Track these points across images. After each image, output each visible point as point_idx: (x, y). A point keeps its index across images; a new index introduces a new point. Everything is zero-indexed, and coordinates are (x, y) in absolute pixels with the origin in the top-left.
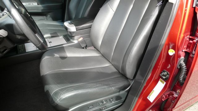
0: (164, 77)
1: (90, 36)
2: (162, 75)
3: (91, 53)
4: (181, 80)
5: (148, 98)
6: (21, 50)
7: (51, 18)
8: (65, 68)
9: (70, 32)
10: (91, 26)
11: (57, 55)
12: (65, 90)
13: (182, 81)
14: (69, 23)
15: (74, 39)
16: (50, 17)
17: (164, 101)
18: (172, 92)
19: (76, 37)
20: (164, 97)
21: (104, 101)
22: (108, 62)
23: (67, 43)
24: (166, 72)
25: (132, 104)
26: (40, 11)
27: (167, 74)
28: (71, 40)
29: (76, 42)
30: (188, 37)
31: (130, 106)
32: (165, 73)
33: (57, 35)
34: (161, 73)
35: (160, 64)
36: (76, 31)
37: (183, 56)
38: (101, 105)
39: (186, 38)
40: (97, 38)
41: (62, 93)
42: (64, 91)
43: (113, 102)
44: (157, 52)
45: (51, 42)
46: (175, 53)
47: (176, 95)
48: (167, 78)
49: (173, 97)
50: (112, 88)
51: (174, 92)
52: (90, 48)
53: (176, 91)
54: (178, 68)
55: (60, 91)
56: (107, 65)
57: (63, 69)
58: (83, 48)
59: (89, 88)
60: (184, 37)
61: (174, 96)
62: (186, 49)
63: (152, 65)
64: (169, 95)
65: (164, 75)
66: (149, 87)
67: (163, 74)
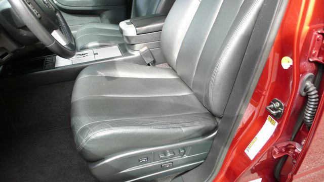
0: (274, 112)
1: (160, 45)
2: (271, 108)
3: (160, 74)
4: (308, 118)
5: (246, 151)
7: (107, 20)
8: (110, 93)
9: (127, 37)
10: (162, 27)
11: (102, 74)
13: (309, 121)
14: (127, 23)
15: (133, 50)
16: (106, 18)
17: (277, 158)
18: (292, 143)
19: (137, 46)
20: (275, 152)
21: (168, 151)
22: (188, 89)
23: (121, 55)
24: (279, 102)
26: (90, 8)
27: (280, 107)
28: (130, 52)
29: (136, 54)
30: (319, 32)
32: (277, 105)
33: (109, 44)
35: (266, 88)
36: (135, 35)
37: (310, 72)
38: (162, 159)
39: (315, 33)
40: (170, 48)
41: (92, 130)
42: (95, 127)
43: (186, 156)
45: (97, 54)
46: (293, 62)
47: (299, 150)
48: (279, 114)
49: (295, 153)
50: (182, 129)
51: (297, 143)
52: (160, 66)
53: (300, 142)
54: (300, 95)
55: (89, 127)
56: (186, 93)
57: (106, 94)
58: (149, 65)
60: (310, 32)
61: (296, 151)
62: (318, 57)
64: (287, 149)
65: (274, 109)
66: (248, 130)
67: (272, 106)
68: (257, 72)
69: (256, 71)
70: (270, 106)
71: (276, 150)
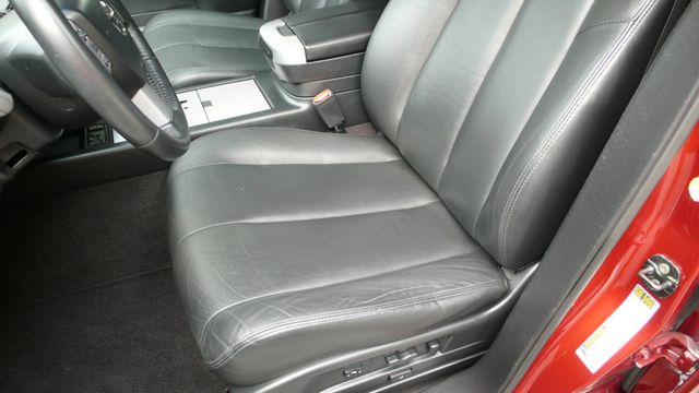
0: (658, 287)
1: (358, 84)
2: (646, 275)
5: (579, 352)
6: (94, 134)
12: (257, 315)
14: (279, 29)
15: (296, 96)
17: (644, 368)
18: (678, 336)
19: (307, 87)
20: (643, 357)
21: (405, 350)
22: (427, 191)
23: (269, 109)
24: (669, 264)
25: (514, 369)
27: (670, 274)
29: (304, 106)
31: (506, 375)
32: (663, 269)
34: (645, 265)
35: (645, 229)
36: (303, 61)
42: (253, 318)
44: (637, 186)
45: (210, 104)
47: (694, 354)
48: (669, 289)
49: (683, 357)
51: (687, 337)
55: (235, 316)
58: (332, 130)
59: (351, 306)
61: (687, 354)
63: (609, 236)
64: (665, 347)
65: (655, 275)
67: (651, 269)
68: (632, 205)
69: (631, 202)
70: (646, 271)
71: (645, 352)
